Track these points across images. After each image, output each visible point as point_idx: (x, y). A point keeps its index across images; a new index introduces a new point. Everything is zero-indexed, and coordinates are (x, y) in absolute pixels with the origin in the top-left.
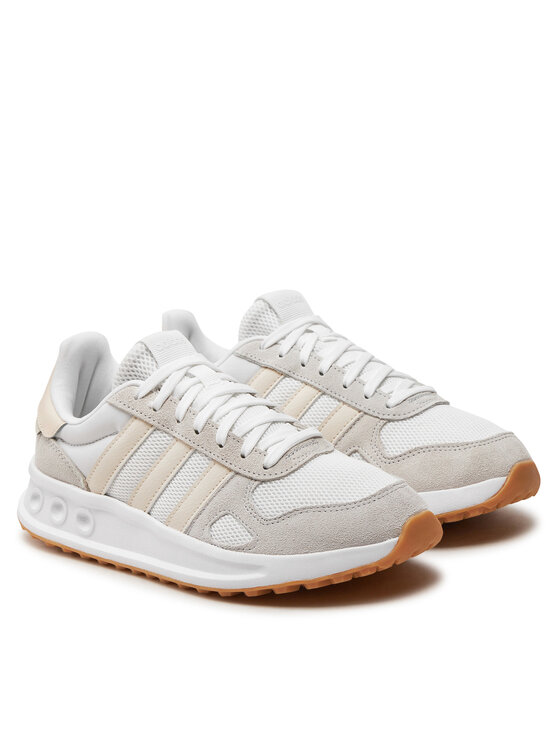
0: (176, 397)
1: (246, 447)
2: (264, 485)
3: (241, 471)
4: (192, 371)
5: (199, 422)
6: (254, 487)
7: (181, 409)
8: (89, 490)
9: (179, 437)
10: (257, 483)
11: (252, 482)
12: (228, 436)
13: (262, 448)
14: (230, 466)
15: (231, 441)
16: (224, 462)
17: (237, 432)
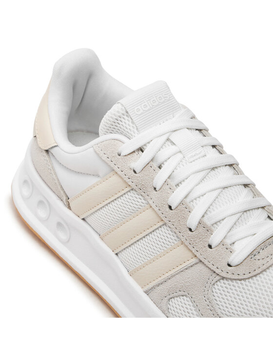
0: (155, 165)
1: (215, 240)
2: (225, 281)
3: (206, 262)
4: (174, 137)
5: (175, 199)
6: (215, 280)
7: (160, 178)
8: (69, 208)
9: (154, 206)
10: (218, 278)
11: (214, 275)
12: (200, 223)
13: (228, 241)
14: (196, 253)
15: (201, 230)
16: (190, 247)
17: (208, 222)
